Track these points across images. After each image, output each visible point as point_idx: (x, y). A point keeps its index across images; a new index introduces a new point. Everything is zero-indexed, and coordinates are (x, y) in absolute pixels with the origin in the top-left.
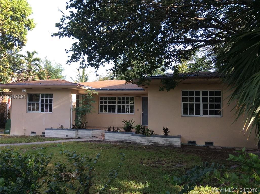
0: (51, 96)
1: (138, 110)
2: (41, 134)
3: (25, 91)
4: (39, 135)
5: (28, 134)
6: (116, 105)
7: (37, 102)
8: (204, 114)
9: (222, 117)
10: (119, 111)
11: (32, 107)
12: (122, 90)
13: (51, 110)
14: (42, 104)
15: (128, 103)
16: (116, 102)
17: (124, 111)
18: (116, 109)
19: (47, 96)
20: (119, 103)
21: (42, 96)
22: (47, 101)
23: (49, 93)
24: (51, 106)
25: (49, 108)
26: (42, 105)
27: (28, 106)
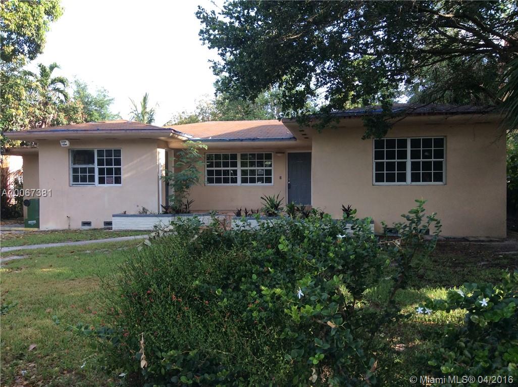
0: (118, 152)
1: (280, 178)
2: (102, 226)
3: (66, 145)
4: (99, 227)
5: (77, 225)
6: (239, 169)
7: (90, 166)
8: (412, 181)
9: (446, 184)
10: (244, 181)
11: (80, 174)
12: (253, 140)
13: (118, 181)
14: (99, 169)
15: (261, 164)
16: (239, 164)
17: (253, 181)
18: (239, 177)
19: (109, 152)
20: (243, 165)
21: (100, 153)
22: (109, 163)
23: (113, 147)
24: (118, 171)
25: (114, 176)
26: (101, 171)
27: (72, 174)
